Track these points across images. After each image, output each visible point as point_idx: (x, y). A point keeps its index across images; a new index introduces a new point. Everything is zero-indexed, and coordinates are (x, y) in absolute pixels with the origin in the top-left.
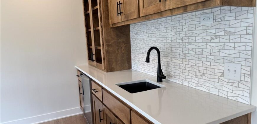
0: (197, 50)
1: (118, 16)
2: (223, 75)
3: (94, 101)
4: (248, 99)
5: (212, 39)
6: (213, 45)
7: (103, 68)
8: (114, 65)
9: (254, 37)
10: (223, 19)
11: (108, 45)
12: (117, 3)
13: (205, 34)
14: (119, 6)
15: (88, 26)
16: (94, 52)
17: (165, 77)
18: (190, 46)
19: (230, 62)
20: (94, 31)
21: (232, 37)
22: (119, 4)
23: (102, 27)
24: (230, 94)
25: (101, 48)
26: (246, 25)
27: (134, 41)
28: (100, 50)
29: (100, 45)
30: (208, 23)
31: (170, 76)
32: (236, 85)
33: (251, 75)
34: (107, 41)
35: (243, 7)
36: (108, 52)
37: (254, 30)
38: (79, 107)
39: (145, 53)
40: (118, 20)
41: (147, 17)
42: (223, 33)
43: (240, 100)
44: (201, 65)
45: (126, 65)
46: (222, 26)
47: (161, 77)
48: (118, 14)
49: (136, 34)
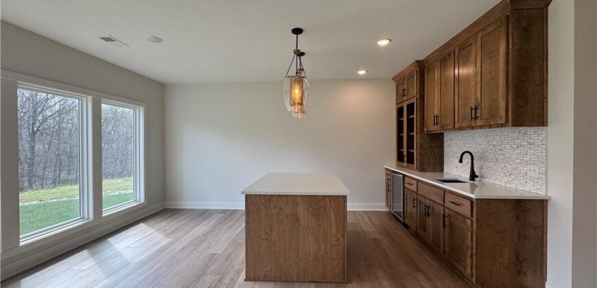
0: (507, 155)
1: (434, 125)
2: (526, 174)
3: (407, 194)
4: (544, 191)
5: (518, 147)
6: (519, 151)
7: (415, 168)
8: (426, 166)
9: (547, 147)
10: (526, 133)
11: (421, 148)
13: (512, 143)
14: (435, 118)
15: (400, 130)
16: (405, 153)
17: (477, 177)
18: (501, 152)
19: (531, 164)
20: (408, 136)
21: (532, 146)
22: (435, 116)
23: (417, 133)
24: (532, 188)
25: (415, 151)
26: (541, 138)
28: (413, 153)
29: (413, 148)
30: (515, 135)
31: (483, 177)
32: (536, 181)
33: (546, 174)
34: (421, 145)
36: (420, 154)
37: (547, 142)
40: (433, 128)
41: (461, 129)
42: (525, 143)
43: (539, 192)
44: (509, 167)
45: (439, 167)
46: (525, 138)
47: (473, 176)
48: (435, 123)
49: (451, 140)
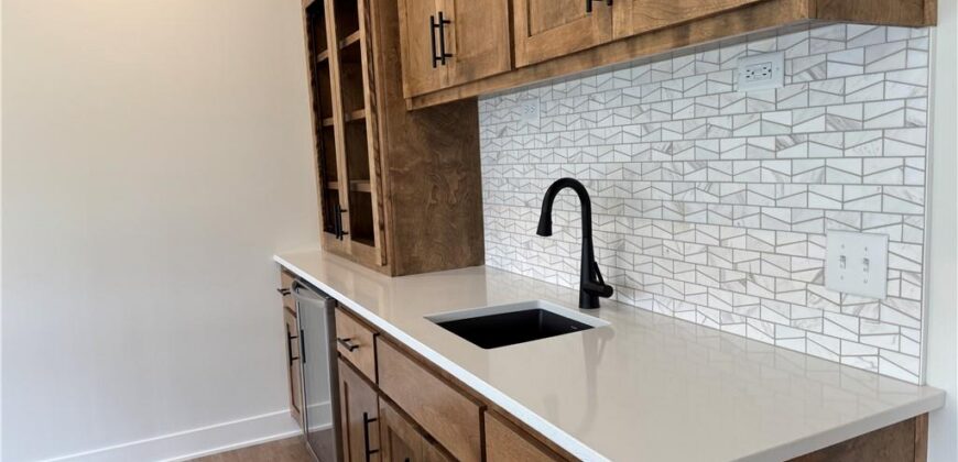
0: (726, 189)
1: (435, 66)
2: (821, 278)
3: (346, 384)
4: (915, 365)
5: (779, 146)
6: (784, 167)
7: (379, 263)
8: (418, 250)
9: (931, 137)
10: (819, 74)
11: (397, 176)
12: (432, 18)
13: (755, 129)
14: (437, 30)
15: (321, 108)
16: (344, 201)
17: (608, 292)
18: (700, 176)
19: (848, 228)
20: (347, 125)
21: (851, 138)
22: (437, 22)
23: (374, 109)
24: (847, 348)
25: (372, 187)
26: (904, 91)
27: (494, 162)
28: (368, 195)
29: (366, 177)
30: (765, 89)
31: (628, 288)
32: (869, 312)
33: (923, 277)
34: (394, 160)
35: (890, 28)
36: (395, 199)
37: (930, 111)
38: (288, 410)
39: (533, 203)
40: (433, 81)
41: (544, 69)
42: (819, 124)
43: (886, 369)
44: (740, 243)
45: (466, 248)
46: (817, 99)
47: (593, 290)
48: (435, 58)
49: (501, 136)
